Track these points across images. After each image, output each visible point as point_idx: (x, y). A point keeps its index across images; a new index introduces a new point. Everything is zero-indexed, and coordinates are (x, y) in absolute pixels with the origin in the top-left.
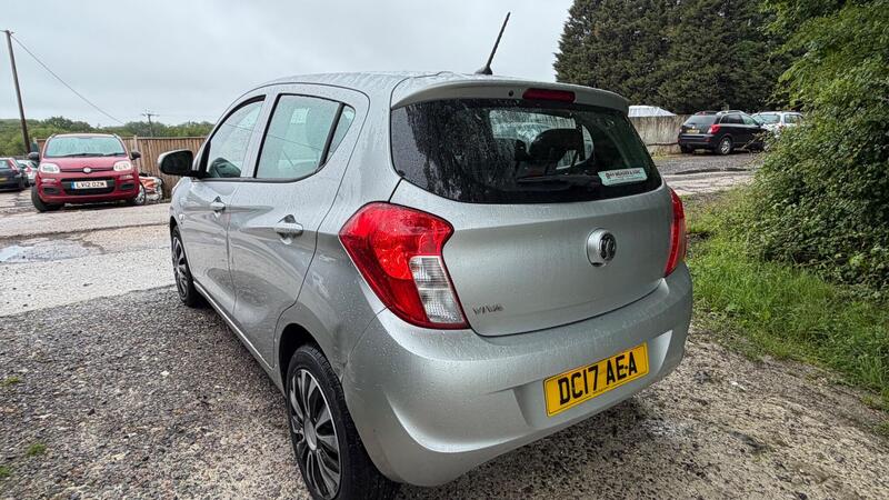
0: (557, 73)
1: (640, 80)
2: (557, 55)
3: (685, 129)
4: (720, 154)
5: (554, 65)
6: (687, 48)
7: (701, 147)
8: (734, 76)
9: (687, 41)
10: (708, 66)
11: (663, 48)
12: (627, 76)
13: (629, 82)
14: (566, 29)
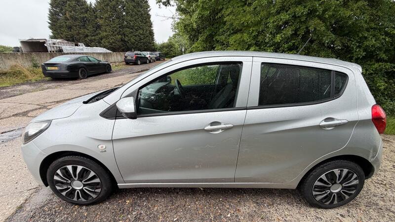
0: (51, 31)
1: (93, 38)
2: (49, 23)
3: (126, 57)
4: (138, 65)
5: (49, 27)
6: (108, 28)
7: (132, 62)
8: (126, 40)
9: (108, 25)
10: (117, 35)
11: (99, 27)
12: (87, 36)
13: (89, 38)
14: (50, 12)
